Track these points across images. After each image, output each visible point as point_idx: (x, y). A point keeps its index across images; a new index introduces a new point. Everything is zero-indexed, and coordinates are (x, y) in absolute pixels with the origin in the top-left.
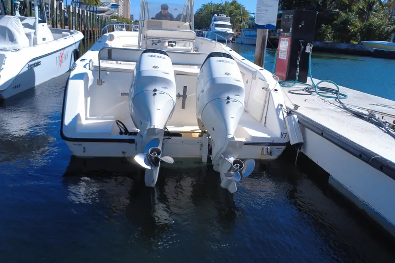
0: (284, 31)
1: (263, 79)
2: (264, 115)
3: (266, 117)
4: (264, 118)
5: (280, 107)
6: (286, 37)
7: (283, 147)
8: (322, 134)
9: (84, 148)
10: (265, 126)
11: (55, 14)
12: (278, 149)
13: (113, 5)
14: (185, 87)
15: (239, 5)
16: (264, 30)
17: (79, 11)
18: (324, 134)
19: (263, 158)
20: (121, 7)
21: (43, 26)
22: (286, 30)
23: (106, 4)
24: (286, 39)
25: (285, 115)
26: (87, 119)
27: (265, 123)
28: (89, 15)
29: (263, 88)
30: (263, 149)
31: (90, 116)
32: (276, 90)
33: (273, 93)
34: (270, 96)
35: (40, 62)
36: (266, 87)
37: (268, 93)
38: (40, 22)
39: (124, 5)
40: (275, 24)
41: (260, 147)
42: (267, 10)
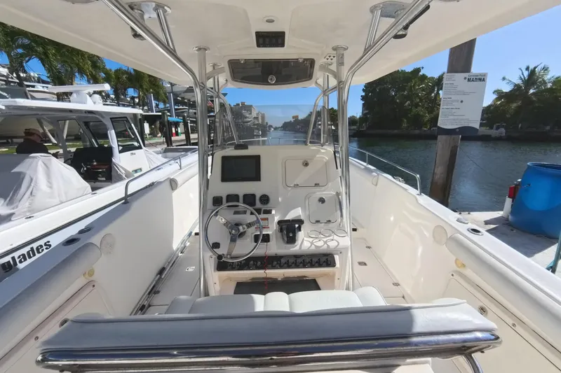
16: (456, 137)
42: (462, 102)
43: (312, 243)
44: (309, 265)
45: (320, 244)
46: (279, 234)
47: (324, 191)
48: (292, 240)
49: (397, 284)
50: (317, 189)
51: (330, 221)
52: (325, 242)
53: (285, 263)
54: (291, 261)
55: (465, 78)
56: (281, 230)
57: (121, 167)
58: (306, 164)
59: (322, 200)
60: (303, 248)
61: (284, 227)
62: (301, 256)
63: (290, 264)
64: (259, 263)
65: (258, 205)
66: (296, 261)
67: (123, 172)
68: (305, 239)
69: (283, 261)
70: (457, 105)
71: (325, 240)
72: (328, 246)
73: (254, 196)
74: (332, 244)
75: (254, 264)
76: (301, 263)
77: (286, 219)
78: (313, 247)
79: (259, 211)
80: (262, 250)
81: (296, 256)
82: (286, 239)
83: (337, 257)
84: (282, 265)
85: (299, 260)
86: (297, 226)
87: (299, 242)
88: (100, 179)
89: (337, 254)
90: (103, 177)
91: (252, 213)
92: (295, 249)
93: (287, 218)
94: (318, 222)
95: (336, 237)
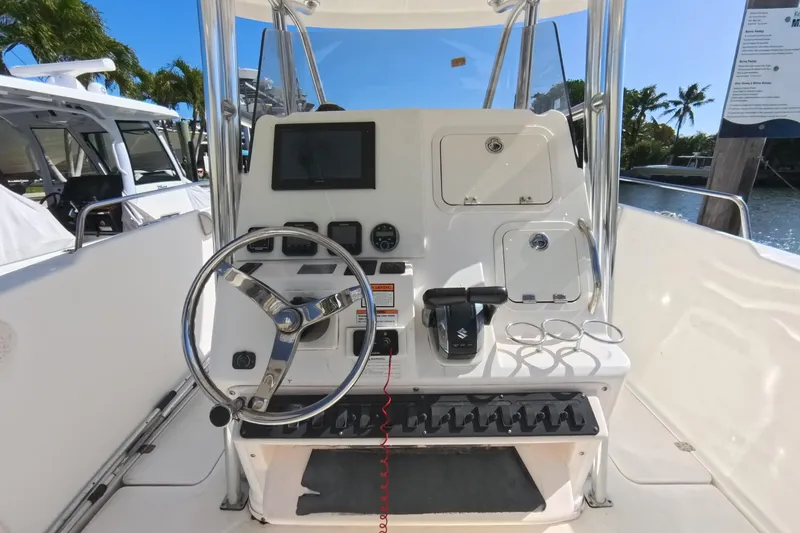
16: (758, 141)
42: (776, 68)
43: (519, 359)
44: (517, 425)
45: (543, 361)
46: (426, 331)
47: (545, 216)
48: (464, 349)
49: (686, 447)
50: (526, 212)
51: (561, 297)
52: (558, 358)
53: (444, 419)
54: (463, 410)
55: (788, 19)
56: (433, 322)
57: (137, 208)
58: (496, 147)
59: (540, 242)
60: (494, 374)
61: (441, 310)
62: (491, 396)
63: (458, 423)
64: (365, 419)
65: (368, 250)
66: (476, 411)
67: (140, 217)
68: (499, 345)
69: (437, 411)
70: (765, 75)
71: (554, 348)
72: (569, 368)
73: (356, 226)
74: (580, 364)
75: (350, 420)
76: (491, 418)
77: (448, 285)
78: (525, 372)
79: (369, 267)
80: (376, 376)
81: (474, 398)
82: (446, 345)
83: (595, 402)
84: (435, 424)
85: (486, 411)
86: (479, 307)
87: (482, 356)
88: (103, 229)
89: (594, 393)
90: (106, 225)
91: (349, 272)
92: (472, 375)
93: (451, 284)
94: (529, 298)
95: (585, 342)
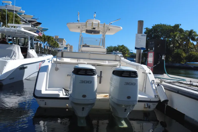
0: (150, 50)
1: (143, 68)
2: (144, 87)
3: (145, 88)
4: (144, 89)
5: (153, 82)
6: (152, 52)
7: (157, 104)
8: (178, 92)
9: (46, 103)
10: (145, 93)
11: (38, 49)
12: (154, 105)
13: (65, 48)
14: (101, 72)
15: (125, 47)
16: (140, 50)
17: (49, 48)
18: (179, 92)
19: (145, 109)
20: (69, 49)
21: (32, 51)
22: (151, 49)
23: (62, 47)
24: (151, 53)
25: (156, 86)
26: (46, 90)
27: (145, 91)
28: (54, 51)
29: (143, 73)
30: (145, 104)
31: (48, 88)
32: (150, 73)
33: (148, 75)
34: (147, 77)
35: (27, 67)
36: (144, 72)
37: (146, 75)
38: (31, 49)
39: (70, 48)
40: (145, 47)
41: (143, 103)
55: (141, 35)
